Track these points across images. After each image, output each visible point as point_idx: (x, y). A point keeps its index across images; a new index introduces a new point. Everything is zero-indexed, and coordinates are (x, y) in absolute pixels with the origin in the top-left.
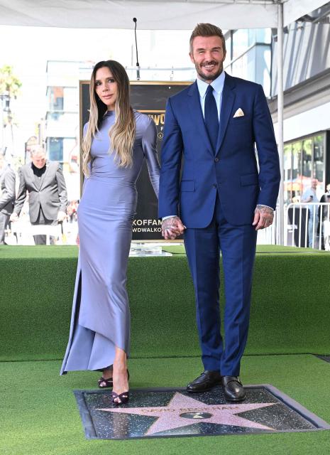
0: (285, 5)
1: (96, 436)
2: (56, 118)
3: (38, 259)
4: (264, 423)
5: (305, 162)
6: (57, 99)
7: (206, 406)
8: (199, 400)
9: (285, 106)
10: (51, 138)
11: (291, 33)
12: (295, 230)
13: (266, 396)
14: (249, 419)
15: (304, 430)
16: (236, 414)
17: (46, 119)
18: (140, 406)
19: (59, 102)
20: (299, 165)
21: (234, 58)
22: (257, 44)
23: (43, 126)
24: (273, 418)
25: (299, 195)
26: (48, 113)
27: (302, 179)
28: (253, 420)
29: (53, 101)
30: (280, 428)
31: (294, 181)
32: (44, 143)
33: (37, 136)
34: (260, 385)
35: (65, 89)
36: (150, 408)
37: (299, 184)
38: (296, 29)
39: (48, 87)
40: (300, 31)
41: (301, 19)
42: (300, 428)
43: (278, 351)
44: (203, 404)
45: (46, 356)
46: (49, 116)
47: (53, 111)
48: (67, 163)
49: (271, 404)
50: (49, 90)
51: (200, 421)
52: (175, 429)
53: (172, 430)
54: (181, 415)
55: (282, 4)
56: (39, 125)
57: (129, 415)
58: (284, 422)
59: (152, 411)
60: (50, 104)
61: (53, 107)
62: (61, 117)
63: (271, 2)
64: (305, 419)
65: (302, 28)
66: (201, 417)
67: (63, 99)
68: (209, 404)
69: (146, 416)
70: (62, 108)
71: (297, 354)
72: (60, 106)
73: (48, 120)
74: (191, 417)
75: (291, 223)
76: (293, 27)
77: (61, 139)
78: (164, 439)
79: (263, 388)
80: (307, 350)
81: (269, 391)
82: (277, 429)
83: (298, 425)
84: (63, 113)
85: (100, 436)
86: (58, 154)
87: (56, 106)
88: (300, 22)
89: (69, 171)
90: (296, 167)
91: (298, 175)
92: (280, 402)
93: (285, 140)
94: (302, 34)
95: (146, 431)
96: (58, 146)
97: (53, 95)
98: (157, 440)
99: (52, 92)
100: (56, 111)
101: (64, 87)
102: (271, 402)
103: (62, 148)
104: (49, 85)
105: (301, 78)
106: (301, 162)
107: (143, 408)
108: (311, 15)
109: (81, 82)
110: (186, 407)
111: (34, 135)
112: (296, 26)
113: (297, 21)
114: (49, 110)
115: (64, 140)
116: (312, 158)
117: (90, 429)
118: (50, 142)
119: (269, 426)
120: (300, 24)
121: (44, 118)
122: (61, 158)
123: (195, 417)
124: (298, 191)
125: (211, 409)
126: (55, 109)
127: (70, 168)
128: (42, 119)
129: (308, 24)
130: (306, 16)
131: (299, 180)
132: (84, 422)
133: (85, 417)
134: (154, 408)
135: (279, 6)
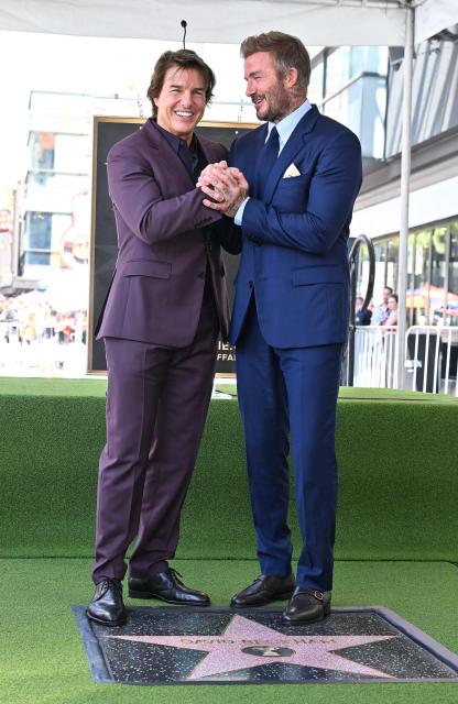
0: (418, 10)
1: (109, 678)
2: (41, 181)
3: (19, 397)
4: (377, 667)
5: (435, 263)
6: (45, 151)
7: (284, 637)
8: (272, 627)
9: (413, 171)
10: (33, 213)
11: (421, 58)
12: (418, 368)
13: (379, 624)
14: (352, 659)
15: (443, 680)
16: (331, 652)
17: (26, 182)
18: (178, 633)
19: (48, 157)
20: (425, 267)
21: (328, 96)
22: (366, 74)
23: (20, 194)
24: (391, 659)
25: (423, 314)
26: (29, 173)
27: (429, 289)
28: (359, 662)
29: (38, 156)
30: (403, 676)
31: (417, 291)
32: (22, 220)
33: (11, 209)
34: (368, 607)
35: (57, 137)
36: (195, 638)
37: (424, 297)
38: (429, 52)
39: (30, 132)
40: (434, 55)
41: (437, 37)
42: (435, 676)
43: (396, 555)
44: (278, 633)
45: (26, 551)
46: (32, 179)
47: (37, 170)
48: (58, 253)
49: (387, 637)
50: (33, 137)
51: (275, 660)
52: (235, 672)
53: (231, 673)
54: (244, 651)
55: (413, 10)
56: (15, 192)
57: (161, 647)
58: (409, 666)
59: (197, 642)
60: (33, 160)
61: (37, 164)
62: (49, 180)
63: (395, 6)
64: (441, 663)
65: (438, 51)
66: (276, 654)
67: (53, 152)
68: (288, 635)
69: (188, 650)
70: (52, 167)
71: (425, 561)
72: (49, 163)
73: (29, 184)
74: (260, 653)
75: (412, 358)
76: (423, 49)
77: (48, 215)
78: (218, 687)
79: (373, 611)
80: (441, 556)
81: (383, 616)
82: (399, 676)
83: (431, 672)
84: (53, 174)
85: (116, 679)
86: (43, 238)
87: (42, 162)
88: (434, 42)
89: (59, 265)
90: (419, 271)
91: (422, 284)
92: (401, 635)
93: (411, 225)
94: (438, 60)
95: (188, 673)
96: (43, 226)
97: (37, 145)
98: (208, 688)
99: (36, 141)
100: (43, 170)
101: (56, 134)
102: (387, 634)
103: (49, 228)
104: (32, 129)
105: (433, 131)
106: (428, 263)
107: (183, 637)
108: (452, 31)
109: (96, 118)
110: (251, 638)
111: (6, 207)
112: (428, 47)
113: (430, 40)
114: (31, 169)
115: (54, 218)
116: (447, 257)
117: (100, 667)
118: (32, 220)
119: (385, 671)
120: (435, 44)
121: (23, 181)
122: (48, 244)
123: (266, 654)
124: (422, 309)
125: (291, 641)
126: (40, 167)
127: (61, 260)
128: (19, 182)
129: (448, 46)
130: (445, 32)
131: (424, 290)
132: (90, 657)
133: (91, 647)
134: (202, 638)
135: (409, 12)
